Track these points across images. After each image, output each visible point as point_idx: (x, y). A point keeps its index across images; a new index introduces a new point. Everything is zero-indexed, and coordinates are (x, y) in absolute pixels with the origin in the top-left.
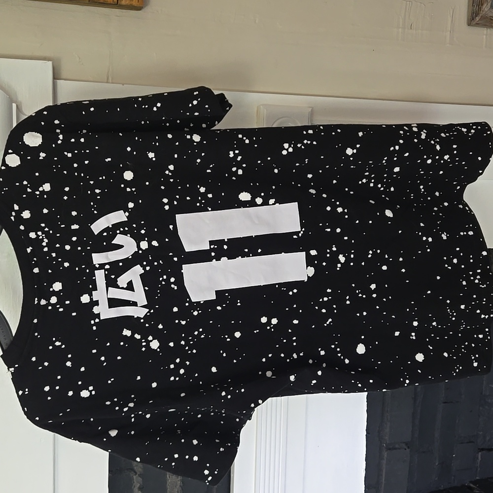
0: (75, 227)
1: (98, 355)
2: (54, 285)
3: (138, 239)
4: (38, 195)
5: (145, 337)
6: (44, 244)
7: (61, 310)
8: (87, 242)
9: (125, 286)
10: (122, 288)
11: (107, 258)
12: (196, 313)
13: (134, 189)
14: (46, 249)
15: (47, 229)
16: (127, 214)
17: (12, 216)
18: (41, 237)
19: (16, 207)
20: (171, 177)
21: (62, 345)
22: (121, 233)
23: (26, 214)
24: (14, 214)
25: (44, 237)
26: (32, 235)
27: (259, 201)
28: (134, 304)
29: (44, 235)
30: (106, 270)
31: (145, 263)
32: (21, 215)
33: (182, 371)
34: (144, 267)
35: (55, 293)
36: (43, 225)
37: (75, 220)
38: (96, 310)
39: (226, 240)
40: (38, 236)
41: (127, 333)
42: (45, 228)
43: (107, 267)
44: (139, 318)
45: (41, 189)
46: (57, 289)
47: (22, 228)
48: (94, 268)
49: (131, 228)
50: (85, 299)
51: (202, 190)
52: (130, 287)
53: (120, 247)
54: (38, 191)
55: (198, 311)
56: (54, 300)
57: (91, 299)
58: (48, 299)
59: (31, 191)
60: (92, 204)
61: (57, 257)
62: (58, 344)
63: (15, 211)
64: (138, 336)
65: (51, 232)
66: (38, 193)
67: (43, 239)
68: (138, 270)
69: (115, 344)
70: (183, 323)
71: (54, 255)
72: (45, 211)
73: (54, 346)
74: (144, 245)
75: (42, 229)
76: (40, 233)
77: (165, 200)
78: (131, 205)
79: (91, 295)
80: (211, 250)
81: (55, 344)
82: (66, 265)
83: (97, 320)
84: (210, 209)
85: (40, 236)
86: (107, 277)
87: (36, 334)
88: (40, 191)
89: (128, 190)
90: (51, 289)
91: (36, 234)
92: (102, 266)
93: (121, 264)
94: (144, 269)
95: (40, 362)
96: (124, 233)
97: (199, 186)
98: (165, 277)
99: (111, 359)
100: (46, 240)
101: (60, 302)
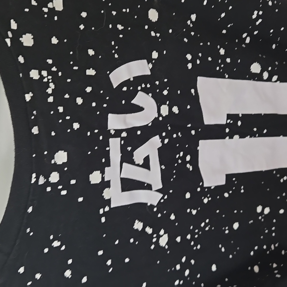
0: (91, 72)
1: (105, 258)
2: (57, 155)
3: (160, 101)
4: (46, 13)
5: (156, 231)
6: (49, 91)
7: (64, 193)
8: (103, 96)
9: (141, 162)
10: (138, 165)
11: (125, 122)
12: (206, 201)
13: (158, 35)
14: (51, 99)
15: (54, 69)
16: (151, 66)
17: (8, 37)
18: (45, 80)
19: (14, 25)
20: (192, 29)
21: (61, 246)
22: (143, 90)
23: (27, 40)
24: (10, 34)
25: (50, 81)
26: (34, 74)
27: (266, 75)
28: (149, 187)
29: (50, 77)
30: (122, 139)
31: (164, 134)
32: (21, 39)
33: (187, 272)
34: (162, 139)
35: (57, 168)
36: (50, 61)
37: (91, 63)
38: (107, 194)
39: (240, 116)
40: (42, 77)
41: (138, 225)
42: (52, 66)
43: (124, 134)
44: (152, 206)
45: (50, 5)
46: (59, 162)
47: (21, 59)
48: (108, 135)
49: (153, 84)
50: (95, 178)
51: (222, 52)
52: (146, 164)
53: (140, 109)
54: (47, 7)
55: (208, 198)
56: (55, 177)
57: (103, 178)
58: (47, 177)
59: (36, 4)
60: (113, 43)
61: (65, 114)
62: (56, 244)
63: (13, 31)
64: (149, 230)
65: (60, 74)
66: (46, 10)
67: (48, 82)
68: (156, 142)
69: (125, 242)
70: (194, 212)
71: (61, 109)
72: (55, 41)
73: (51, 248)
74: (165, 110)
75: (48, 68)
76: (44, 73)
77: (189, 57)
78: (155, 55)
79: (103, 173)
80: (227, 125)
81: (53, 245)
82: (76, 126)
83: (107, 209)
84: (227, 76)
85: (44, 78)
86: (123, 148)
87: (28, 230)
88: (49, 9)
89: (153, 34)
90: (53, 162)
91: (40, 73)
92: (118, 133)
93: (139, 133)
94: (162, 142)
95: (29, 274)
96: (146, 91)
97: (219, 47)
98: (182, 154)
99: (118, 262)
100: (52, 86)
101: (64, 181)
